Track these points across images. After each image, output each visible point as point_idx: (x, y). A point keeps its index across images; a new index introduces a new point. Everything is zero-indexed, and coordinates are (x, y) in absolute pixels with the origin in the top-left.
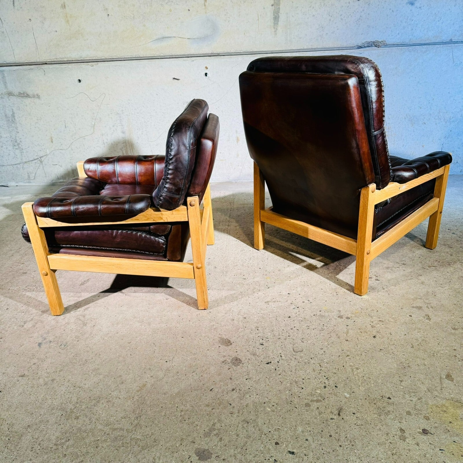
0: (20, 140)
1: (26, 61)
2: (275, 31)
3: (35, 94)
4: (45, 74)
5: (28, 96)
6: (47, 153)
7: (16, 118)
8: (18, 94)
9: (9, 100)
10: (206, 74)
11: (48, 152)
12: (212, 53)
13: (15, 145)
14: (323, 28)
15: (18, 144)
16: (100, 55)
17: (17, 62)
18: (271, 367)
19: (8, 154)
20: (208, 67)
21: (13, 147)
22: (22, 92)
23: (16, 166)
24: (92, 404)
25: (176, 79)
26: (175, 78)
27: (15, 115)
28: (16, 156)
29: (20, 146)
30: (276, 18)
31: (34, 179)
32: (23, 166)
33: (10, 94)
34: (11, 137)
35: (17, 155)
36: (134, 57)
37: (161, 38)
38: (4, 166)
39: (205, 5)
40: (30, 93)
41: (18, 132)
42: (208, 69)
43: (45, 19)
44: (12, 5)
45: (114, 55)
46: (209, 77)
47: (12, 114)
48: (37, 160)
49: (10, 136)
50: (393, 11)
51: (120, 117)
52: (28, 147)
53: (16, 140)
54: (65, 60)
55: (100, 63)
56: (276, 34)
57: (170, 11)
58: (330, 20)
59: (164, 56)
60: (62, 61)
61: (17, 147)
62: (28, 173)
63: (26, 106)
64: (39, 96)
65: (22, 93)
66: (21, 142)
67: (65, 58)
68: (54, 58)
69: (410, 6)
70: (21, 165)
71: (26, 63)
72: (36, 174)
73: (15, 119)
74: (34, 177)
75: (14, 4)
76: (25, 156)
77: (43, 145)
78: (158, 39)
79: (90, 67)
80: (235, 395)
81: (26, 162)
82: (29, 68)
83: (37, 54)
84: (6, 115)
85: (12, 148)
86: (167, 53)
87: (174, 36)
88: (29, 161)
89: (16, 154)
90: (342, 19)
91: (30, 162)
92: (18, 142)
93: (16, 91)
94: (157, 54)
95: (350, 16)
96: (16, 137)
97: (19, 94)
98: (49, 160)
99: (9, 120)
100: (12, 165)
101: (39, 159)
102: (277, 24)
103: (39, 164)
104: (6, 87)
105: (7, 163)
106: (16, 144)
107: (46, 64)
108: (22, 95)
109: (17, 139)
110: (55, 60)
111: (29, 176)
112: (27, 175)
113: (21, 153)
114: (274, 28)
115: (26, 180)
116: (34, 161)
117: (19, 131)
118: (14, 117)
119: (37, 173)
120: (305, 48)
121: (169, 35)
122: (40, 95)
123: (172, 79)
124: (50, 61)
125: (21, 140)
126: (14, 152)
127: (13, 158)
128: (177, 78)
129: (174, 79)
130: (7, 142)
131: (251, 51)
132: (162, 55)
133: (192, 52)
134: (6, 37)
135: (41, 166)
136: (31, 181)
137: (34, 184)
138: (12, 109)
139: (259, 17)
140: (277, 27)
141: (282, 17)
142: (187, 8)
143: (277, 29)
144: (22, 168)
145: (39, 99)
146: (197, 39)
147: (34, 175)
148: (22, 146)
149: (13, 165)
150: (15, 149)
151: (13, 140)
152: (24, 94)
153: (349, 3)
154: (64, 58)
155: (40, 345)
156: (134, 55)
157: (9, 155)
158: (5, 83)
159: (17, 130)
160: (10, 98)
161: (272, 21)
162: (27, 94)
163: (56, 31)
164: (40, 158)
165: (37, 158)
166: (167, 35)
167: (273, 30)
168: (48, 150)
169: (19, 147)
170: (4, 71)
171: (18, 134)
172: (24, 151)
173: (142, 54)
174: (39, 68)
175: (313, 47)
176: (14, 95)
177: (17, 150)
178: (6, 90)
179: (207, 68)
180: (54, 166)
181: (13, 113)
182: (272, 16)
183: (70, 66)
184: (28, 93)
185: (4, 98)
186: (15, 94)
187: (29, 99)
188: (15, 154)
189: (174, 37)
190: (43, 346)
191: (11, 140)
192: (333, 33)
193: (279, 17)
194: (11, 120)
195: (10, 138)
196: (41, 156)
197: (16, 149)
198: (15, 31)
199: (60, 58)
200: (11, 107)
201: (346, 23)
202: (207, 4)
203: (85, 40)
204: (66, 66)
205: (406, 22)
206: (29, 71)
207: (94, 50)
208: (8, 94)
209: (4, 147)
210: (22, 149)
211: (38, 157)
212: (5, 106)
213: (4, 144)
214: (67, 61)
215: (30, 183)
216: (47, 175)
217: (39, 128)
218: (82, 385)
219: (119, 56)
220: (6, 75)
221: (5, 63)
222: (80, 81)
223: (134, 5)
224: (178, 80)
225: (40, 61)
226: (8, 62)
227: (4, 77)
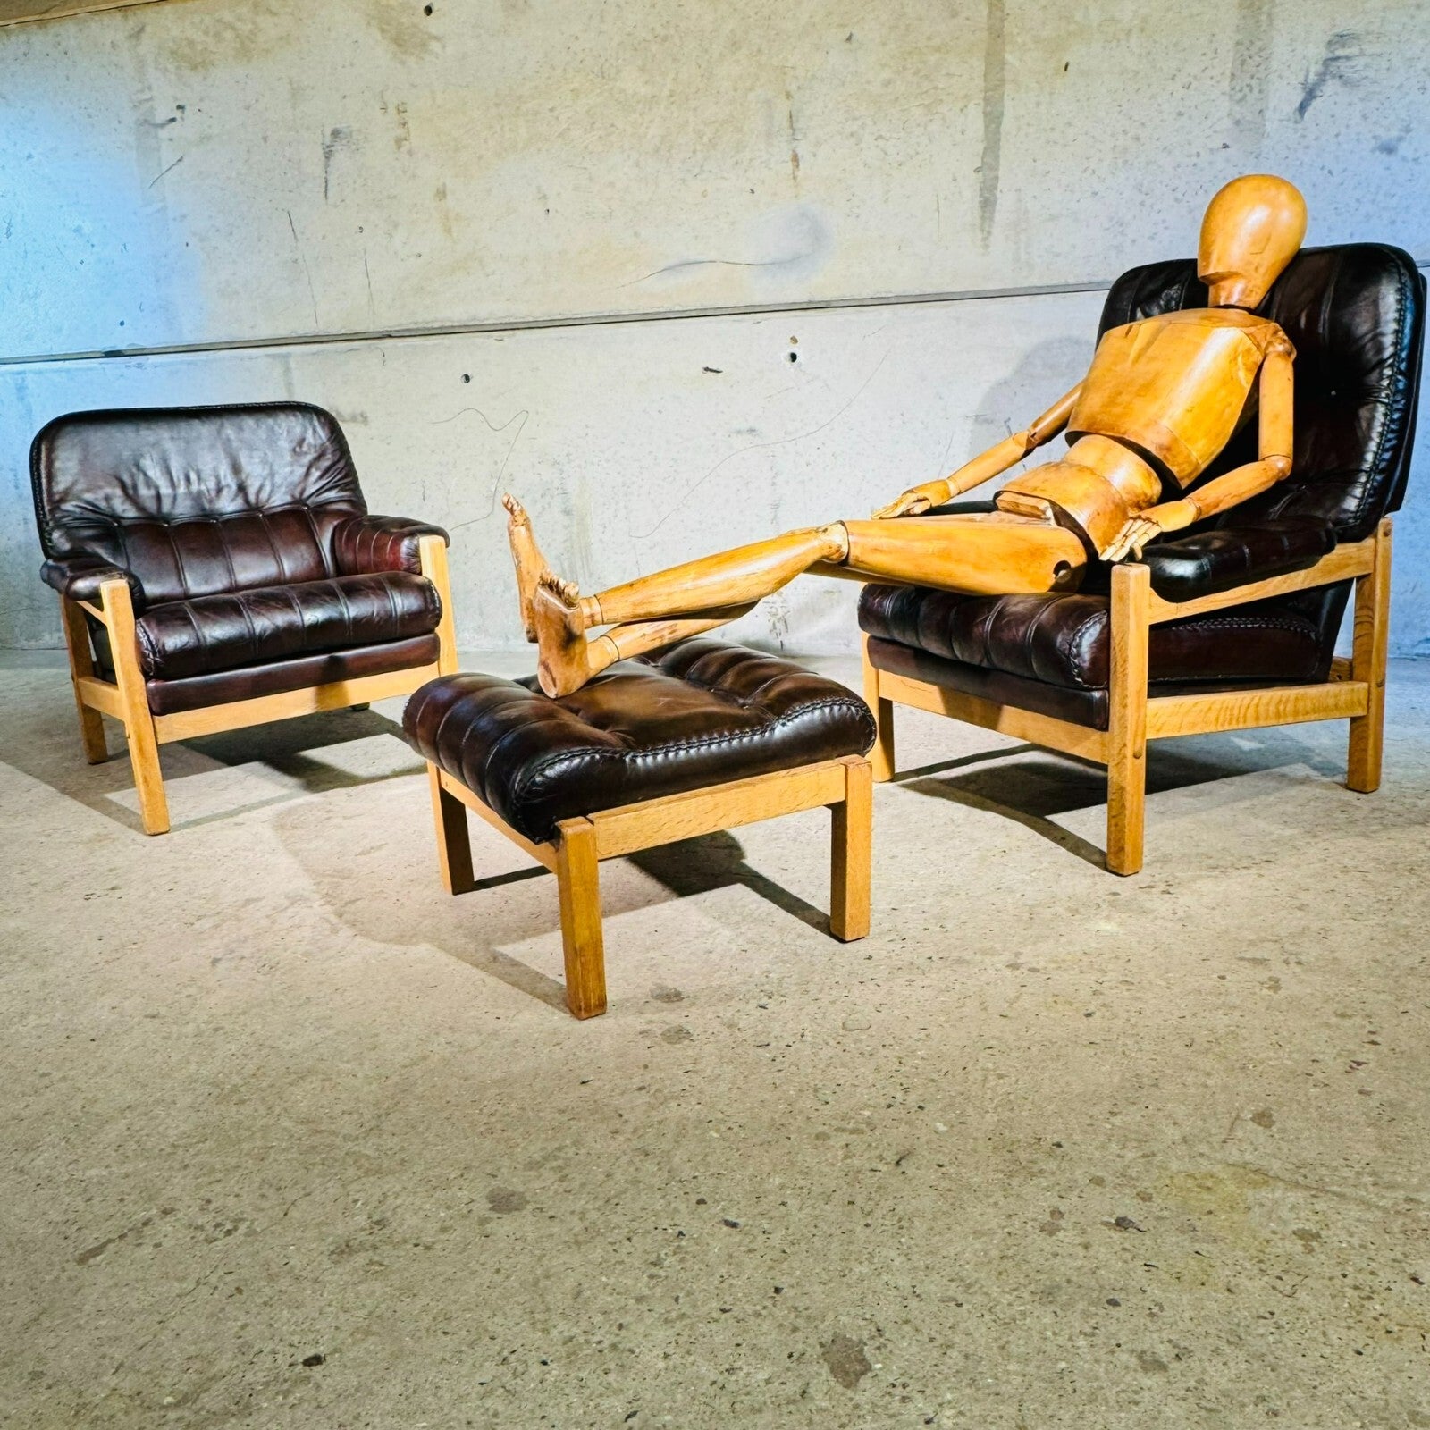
1: (343, 331)
2: (985, 239)
3: (358, 412)
4: (384, 363)
10: (794, 357)
12: (810, 302)
14: (1121, 225)
16: (522, 312)
17: (321, 333)
18: (766, 1054)
20: (797, 338)
24: (288, 1080)
25: (712, 370)
26: (710, 368)
30: (987, 204)
36: (607, 314)
37: (676, 266)
39: (795, 178)
40: (346, 410)
42: (799, 344)
43: (396, 226)
44: (322, 195)
45: (556, 312)
46: (800, 365)
50: (1330, 172)
51: (562, 472)
54: (436, 325)
55: (521, 332)
56: (987, 246)
57: (704, 194)
58: (1142, 204)
59: (684, 311)
60: (429, 329)
64: (366, 417)
67: (437, 321)
68: (411, 321)
69: (1384, 156)
71: (343, 335)
75: (326, 192)
78: (670, 269)
79: (496, 342)
80: (643, 1098)
82: (349, 348)
83: (371, 312)
86: (693, 302)
87: (712, 259)
90: (1177, 200)
94: (665, 306)
95: (1201, 192)
102: (991, 219)
104: (291, 396)
107: (390, 336)
110: (412, 326)
114: (983, 231)
120: (1071, 281)
121: (700, 258)
122: (368, 415)
123: (701, 371)
124: (401, 328)
128: (715, 368)
129: (707, 369)
131: (918, 292)
132: (678, 308)
133: (758, 299)
134: (301, 272)
139: (942, 202)
140: (990, 226)
141: (1005, 202)
142: (749, 186)
143: (989, 233)
145: (365, 425)
146: (773, 264)
153: (1198, 155)
154: (433, 321)
155: (215, 961)
156: (609, 309)
158: (289, 386)
161: (977, 212)
162: (339, 414)
163: (420, 255)
166: (692, 259)
167: (980, 236)
170: (287, 356)
173: (626, 308)
174: (372, 348)
175: (1095, 279)
182: (978, 199)
183: (447, 340)
184: (340, 410)
189: (712, 262)
190: (221, 967)
192: (1152, 238)
193: (995, 202)
198: (324, 257)
199: (425, 321)
201: (1191, 211)
202: (800, 174)
203: (488, 276)
204: (436, 342)
205: (1373, 201)
206: (347, 353)
207: (508, 299)
214: (440, 328)
218: (279, 1043)
219: (568, 313)
220: (293, 365)
221: (294, 335)
222: (467, 378)
223: (612, 184)
224: (717, 372)
225: (376, 330)
226: (301, 333)
227: (287, 370)
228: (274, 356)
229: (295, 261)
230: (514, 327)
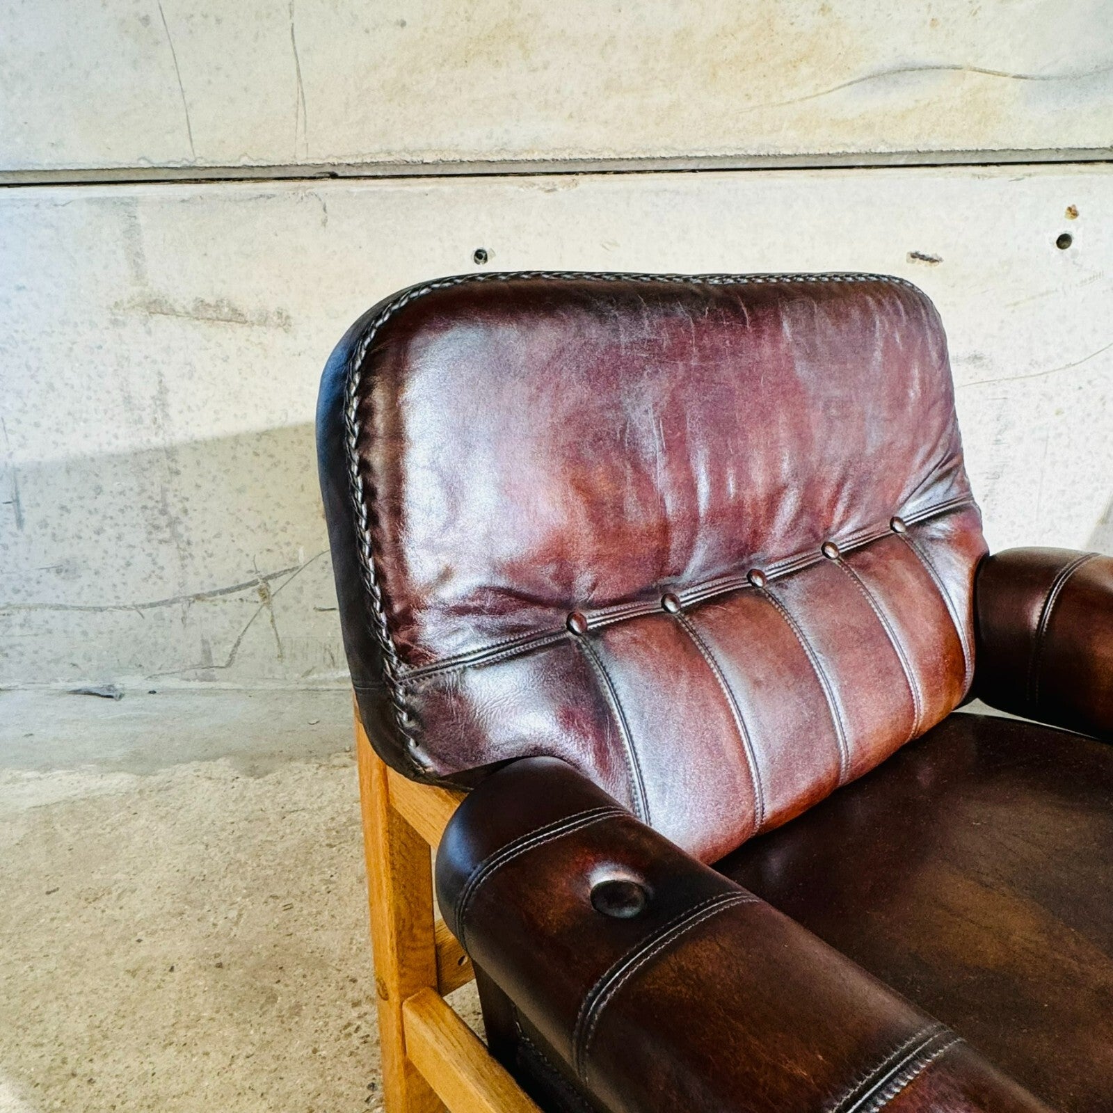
0: (180, 506)
1: (245, 161)
3: (272, 308)
4: (324, 223)
5: (236, 317)
6: (296, 560)
7: (172, 411)
8: (190, 309)
9: (149, 333)
10: (1064, 241)
11: (302, 559)
13: (157, 528)
15: (173, 523)
16: (595, 141)
17: (199, 163)
19: (122, 563)
20: (1079, 209)
21: (150, 533)
22: (210, 300)
23: (156, 610)
25: (923, 258)
26: (921, 253)
27: (171, 398)
28: (158, 572)
29: (181, 529)
31: (229, 665)
32: (184, 612)
33: (155, 306)
34: (143, 490)
35: (162, 568)
36: (752, 153)
37: (890, 72)
38: (101, 610)
40: (248, 305)
41: (177, 473)
42: (1078, 219)
45: (661, 145)
46: (1075, 255)
47: (155, 393)
48: (250, 589)
49: (137, 489)
52: (218, 536)
53: (166, 505)
55: (587, 177)
59: (891, 154)
60: (415, 164)
61: (166, 534)
62: (204, 642)
63: (225, 360)
64: (288, 317)
65: (213, 303)
66: (185, 511)
67: (430, 150)
68: (377, 147)
70: (175, 606)
71: (245, 167)
72: (238, 643)
73: (166, 416)
74: (227, 658)
76: (197, 574)
77: (284, 530)
78: (877, 76)
79: (541, 193)
81: (198, 597)
82: (256, 193)
83: (301, 128)
84: (128, 400)
85: (144, 536)
86: (905, 140)
87: (957, 63)
88: (214, 594)
89: (161, 562)
91: (219, 596)
92: (173, 512)
93: (184, 295)
94: (858, 142)
96: (164, 491)
97: (196, 309)
98: (301, 590)
99: (140, 421)
100: (136, 607)
101: (261, 584)
103: (255, 607)
104: (139, 277)
105: (117, 597)
106: (162, 521)
107: (334, 176)
108: (211, 313)
109: (170, 498)
110: (382, 158)
111: (207, 654)
112: (199, 646)
113: (183, 558)
115: (193, 667)
116: (237, 595)
117: (180, 468)
118: (164, 405)
119: (243, 642)
121: (934, 59)
122: (291, 313)
123: (905, 256)
124: (359, 160)
125: (187, 505)
126: (150, 555)
127: (145, 580)
128: (929, 254)
129: (915, 256)
130: (122, 511)
132: (883, 148)
134: (157, 43)
135: (266, 615)
136: (216, 673)
137: (225, 685)
138: (160, 374)
144: (178, 622)
145: (286, 331)
146: (1059, 78)
147: (230, 647)
148: (187, 529)
149: (144, 606)
150: (155, 543)
151: (151, 504)
152: (217, 306)
154: (422, 151)
156: (755, 143)
157: (128, 564)
158: (136, 258)
159: (173, 465)
160: (151, 324)
162: (234, 310)
163: (403, 24)
164: (266, 579)
165: (249, 579)
166: (922, 53)
168: (301, 551)
169: (176, 536)
170: (135, 200)
171: (176, 479)
172: (197, 551)
173: (789, 142)
174: (301, 194)
176: (173, 312)
177: (163, 547)
178: (136, 289)
179: (1073, 212)
180: (320, 613)
181: (163, 390)
183: (446, 185)
184: (237, 304)
185: (124, 324)
186: (178, 308)
187: (242, 331)
188: (155, 564)
189: (955, 68)
191: (140, 506)
194: (148, 421)
195: (139, 494)
196: (270, 572)
197: (161, 542)
198: (206, 17)
199: (406, 150)
200: (154, 362)
203: (534, 70)
204: (427, 189)
206: (251, 204)
207: (571, 116)
208: (148, 308)
209: (110, 532)
210: (189, 543)
211: (255, 577)
212: (127, 359)
213: (108, 521)
214: (436, 164)
215: (212, 679)
216: (287, 652)
217: (271, 456)
219: (681, 147)
220: (142, 220)
221: (144, 164)
222: (482, 255)
224: (932, 260)
225: (310, 162)
226: (158, 161)
227: (132, 231)
228: (101, 201)
229: (146, 20)
230: (569, 170)
